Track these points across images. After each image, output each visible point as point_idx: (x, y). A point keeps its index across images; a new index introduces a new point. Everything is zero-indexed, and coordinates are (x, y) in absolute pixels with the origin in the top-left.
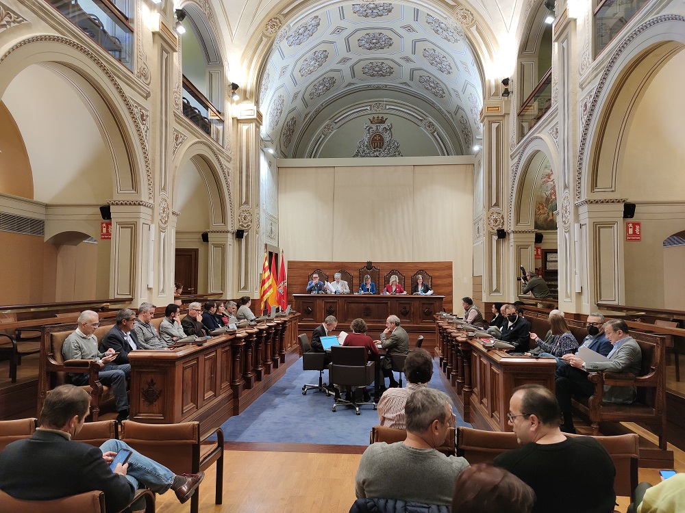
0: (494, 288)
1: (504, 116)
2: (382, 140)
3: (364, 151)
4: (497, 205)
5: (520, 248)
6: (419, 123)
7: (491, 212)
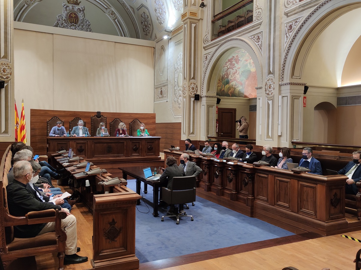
0: (191, 131)
1: (199, 20)
2: (77, 17)
3: (63, 24)
4: (194, 78)
5: (209, 107)
6: (105, 10)
7: (190, 82)
